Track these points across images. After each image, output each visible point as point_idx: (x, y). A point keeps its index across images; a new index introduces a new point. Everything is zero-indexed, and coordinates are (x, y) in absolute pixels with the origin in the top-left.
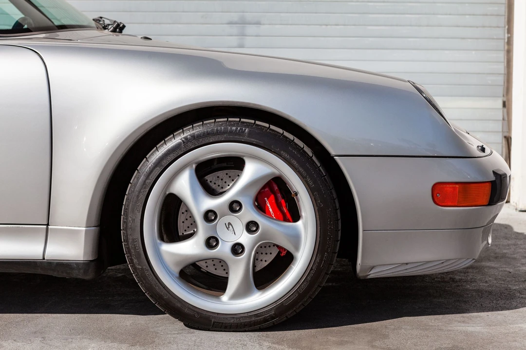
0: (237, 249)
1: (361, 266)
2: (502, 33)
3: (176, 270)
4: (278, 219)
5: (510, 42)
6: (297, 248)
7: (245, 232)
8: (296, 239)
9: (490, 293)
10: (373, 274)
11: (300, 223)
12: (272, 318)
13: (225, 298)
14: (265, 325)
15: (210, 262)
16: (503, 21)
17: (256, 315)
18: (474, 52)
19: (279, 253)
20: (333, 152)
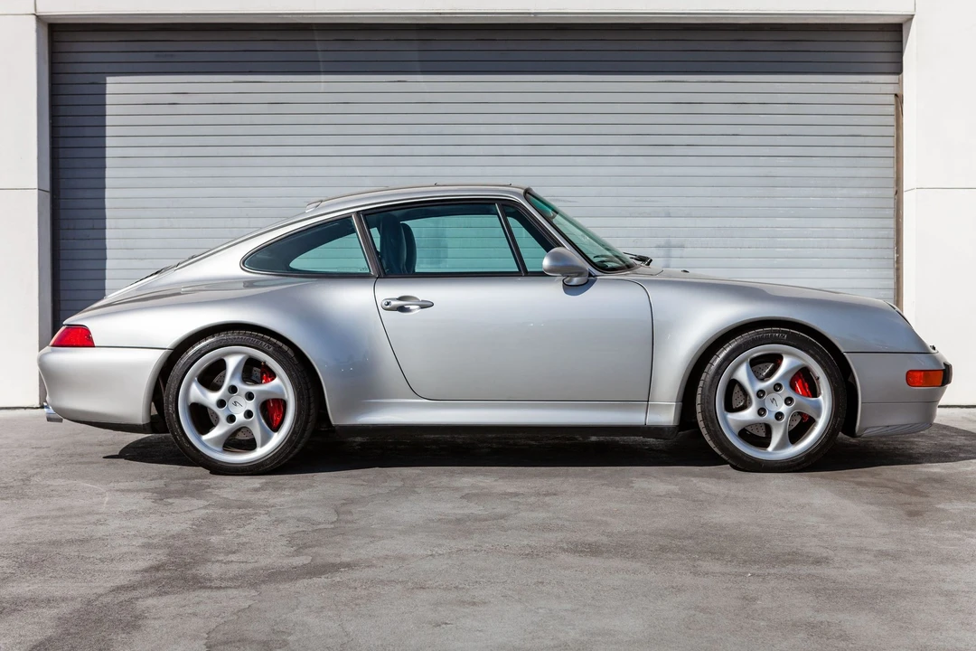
0: (779, 416)
1: (860, 427)
2: (892, 254)
3: (737, 431)
4: (803, 395)
5: (899, 261)
6: (819, 416)
7: (784, 404)
8: (818, 409)
9: (931, 454)
10: (866, 433)
11: (820, 398)
12: (803, 462)
13: (770, 449)
14: (797, 468)
15: (754, 427)
16: (892, 243)
17: (792, 461)
18: (868, 270)
19: (802, 419)
20: (842, 350)
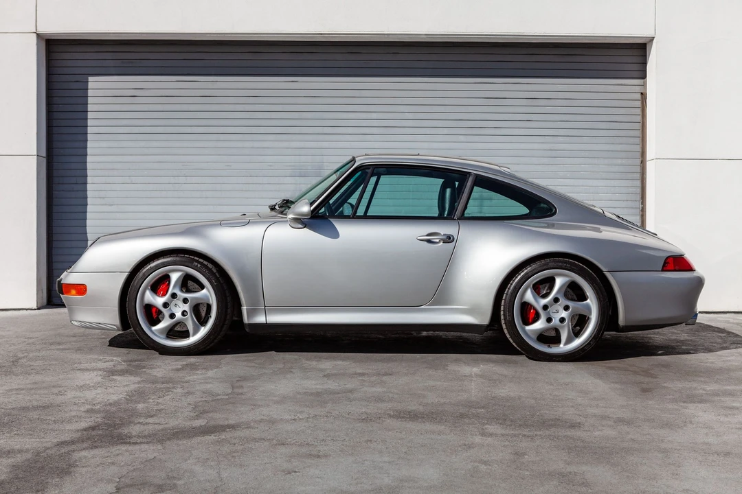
2: (638, 204)
5: (643, 210)
16: (638, 198)
